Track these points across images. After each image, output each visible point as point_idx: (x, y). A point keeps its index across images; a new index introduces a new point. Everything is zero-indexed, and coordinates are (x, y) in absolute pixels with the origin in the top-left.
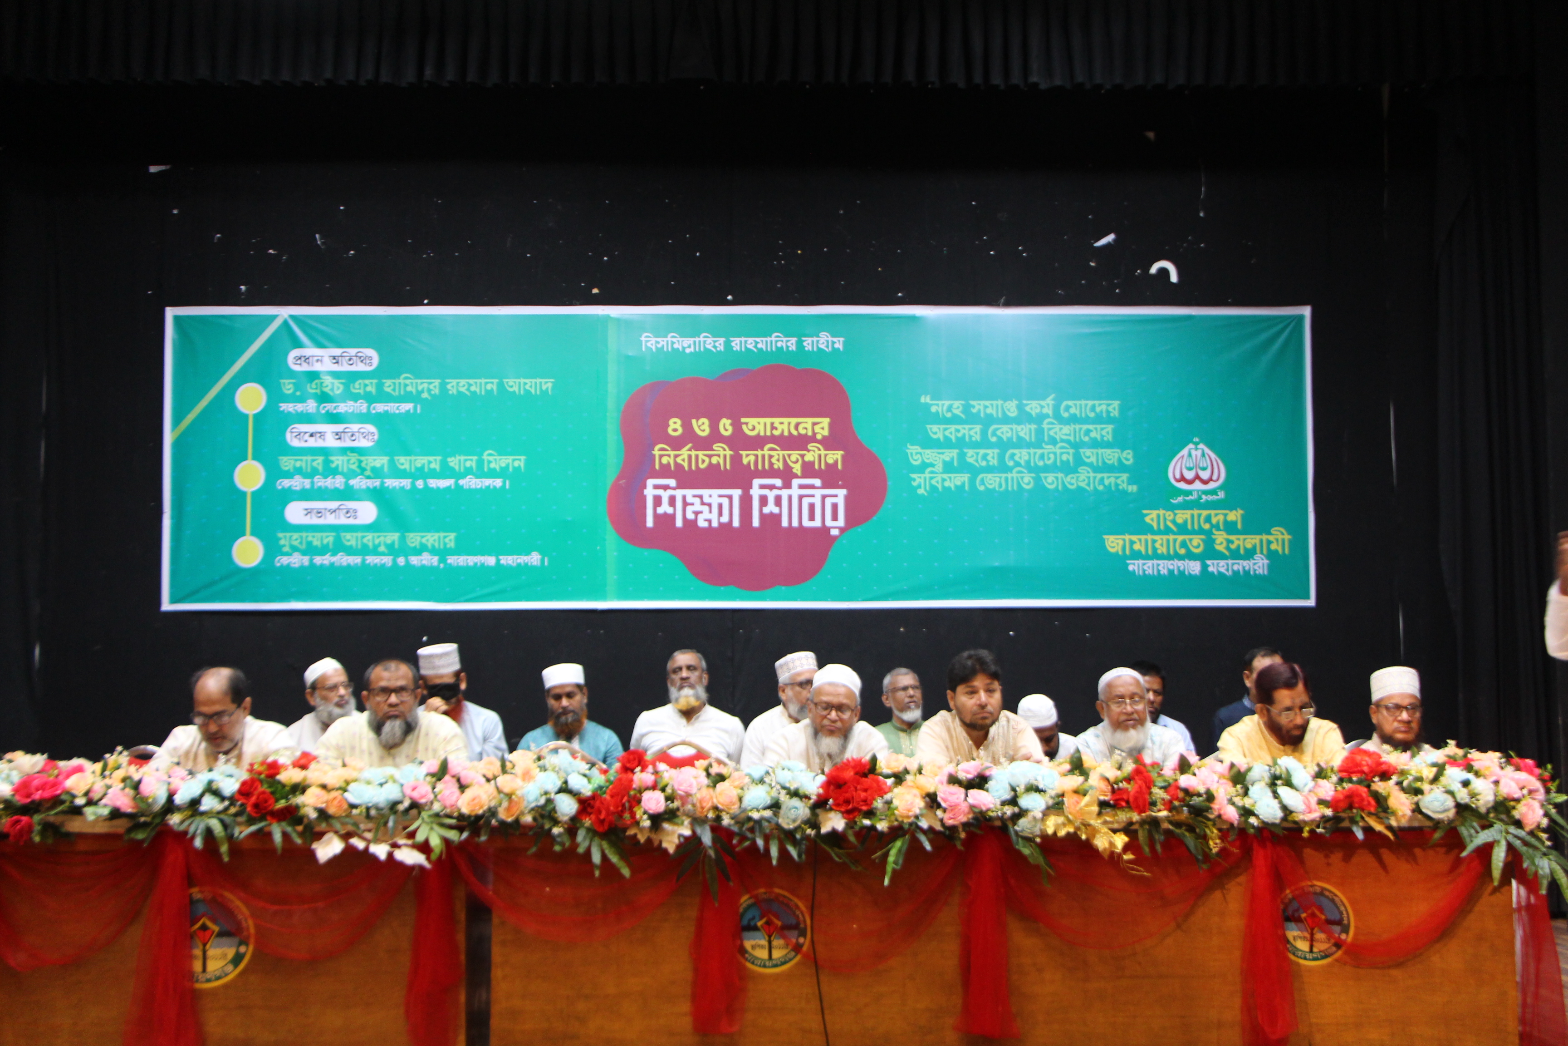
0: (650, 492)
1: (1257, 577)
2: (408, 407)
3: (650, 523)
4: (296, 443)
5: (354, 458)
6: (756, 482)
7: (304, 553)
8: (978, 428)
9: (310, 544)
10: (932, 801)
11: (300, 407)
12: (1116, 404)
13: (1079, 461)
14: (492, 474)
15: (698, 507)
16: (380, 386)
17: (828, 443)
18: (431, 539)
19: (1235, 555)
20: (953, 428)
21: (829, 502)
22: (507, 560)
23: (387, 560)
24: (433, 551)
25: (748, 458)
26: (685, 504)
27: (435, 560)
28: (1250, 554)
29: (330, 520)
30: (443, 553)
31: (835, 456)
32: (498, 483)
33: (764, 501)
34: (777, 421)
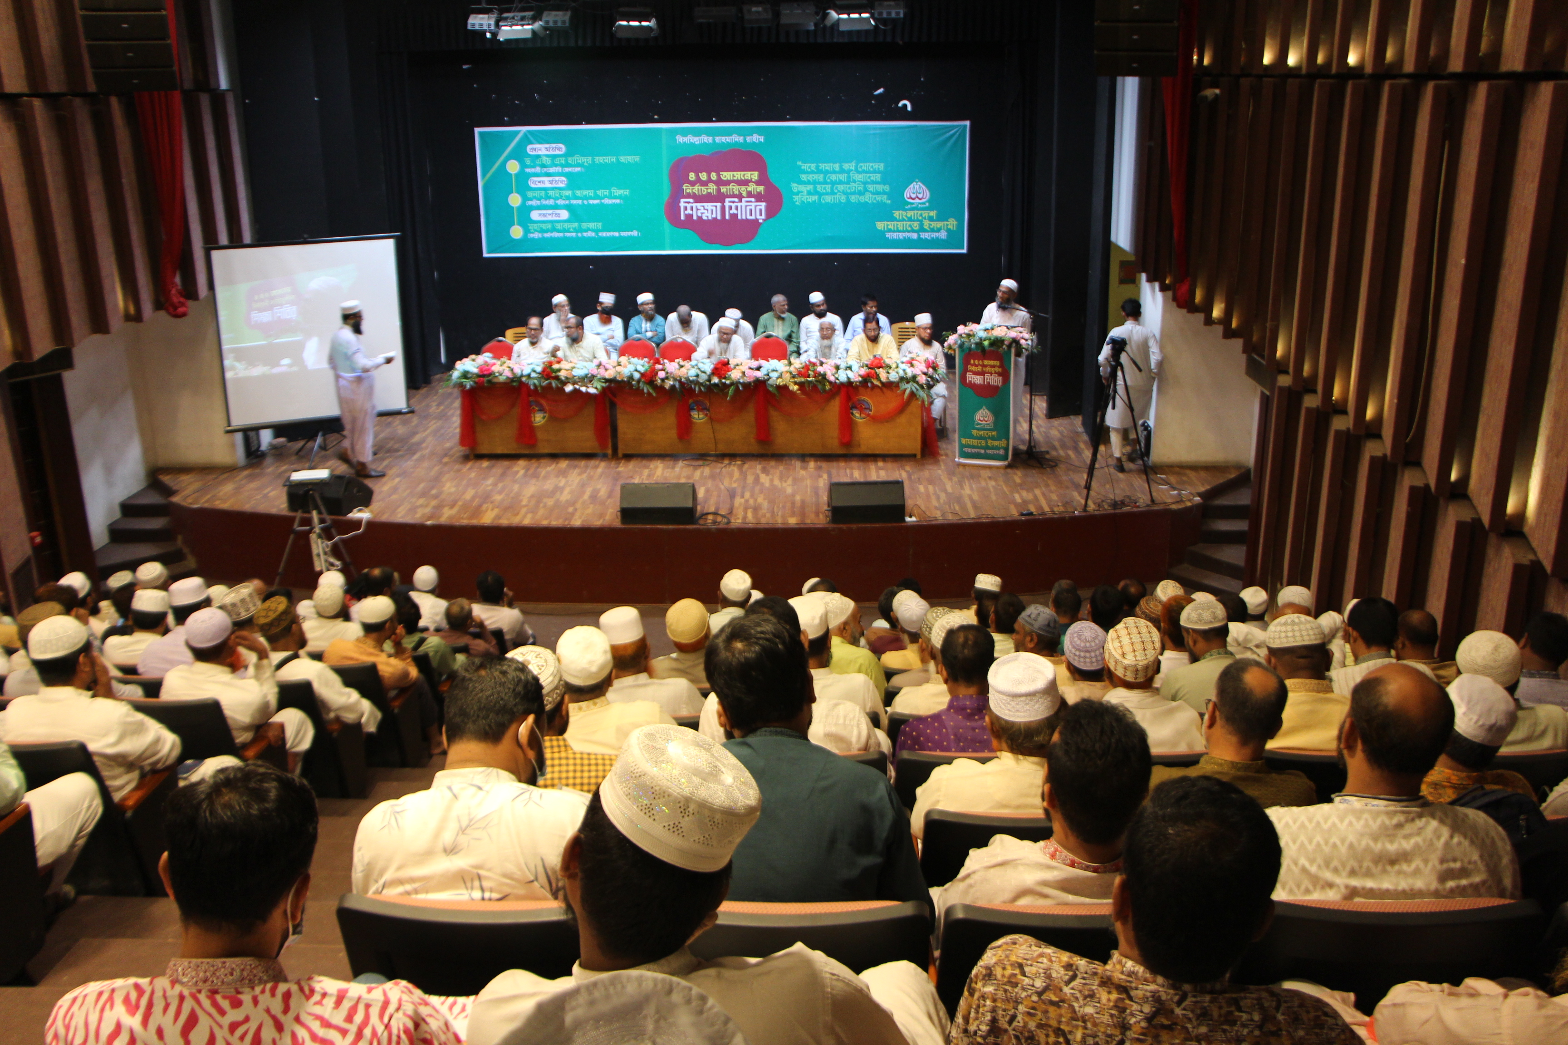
0: (682, 205)
1: (942, 240)
2: (579, 169)
3: (683, 218)
4: (533, 186)
5: (557, 191)
6: (727, 200)
7: (539, 232)
8: (822, 176)
9: (541, 228)
10: (744, 373)
11: (533, 170)
12: (882, 165)
13: (866, 190)
14: (615, 198)
15: (703, 211)
16: (566, 161)
17: (758, 183)
18: (591, 225)
19: (932, 230)
20: (811, 176)
21: (758, 208)
22: (624, 234)
23: (574, 235)
24: (593, 231)
25: (723, 189)
26: (697, 209)
27: (593, 234)
28: (939, 230)
29: (549, 218)
30: (596, 231)
31: (761, 189)
32: (618, 201)
33: (731, 208)
34: (735, 173)
